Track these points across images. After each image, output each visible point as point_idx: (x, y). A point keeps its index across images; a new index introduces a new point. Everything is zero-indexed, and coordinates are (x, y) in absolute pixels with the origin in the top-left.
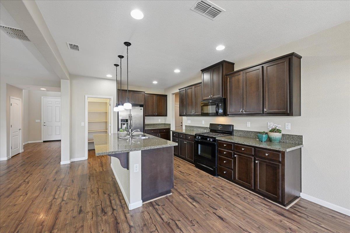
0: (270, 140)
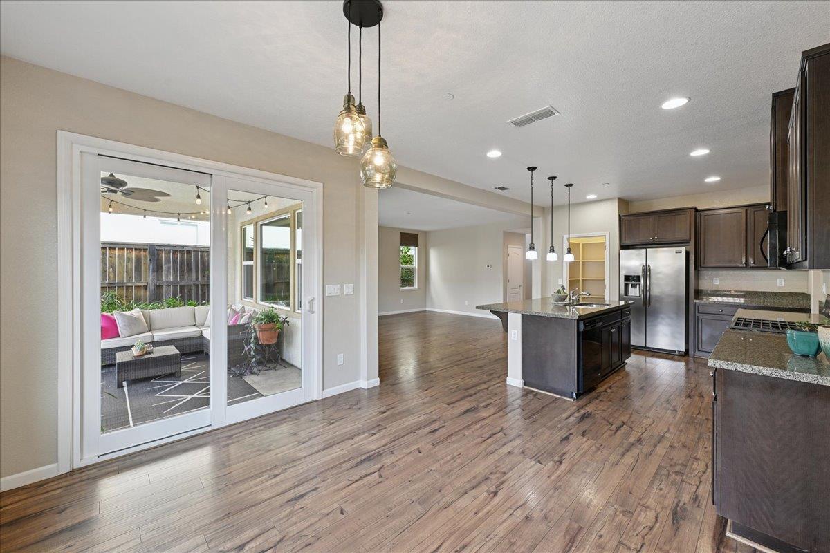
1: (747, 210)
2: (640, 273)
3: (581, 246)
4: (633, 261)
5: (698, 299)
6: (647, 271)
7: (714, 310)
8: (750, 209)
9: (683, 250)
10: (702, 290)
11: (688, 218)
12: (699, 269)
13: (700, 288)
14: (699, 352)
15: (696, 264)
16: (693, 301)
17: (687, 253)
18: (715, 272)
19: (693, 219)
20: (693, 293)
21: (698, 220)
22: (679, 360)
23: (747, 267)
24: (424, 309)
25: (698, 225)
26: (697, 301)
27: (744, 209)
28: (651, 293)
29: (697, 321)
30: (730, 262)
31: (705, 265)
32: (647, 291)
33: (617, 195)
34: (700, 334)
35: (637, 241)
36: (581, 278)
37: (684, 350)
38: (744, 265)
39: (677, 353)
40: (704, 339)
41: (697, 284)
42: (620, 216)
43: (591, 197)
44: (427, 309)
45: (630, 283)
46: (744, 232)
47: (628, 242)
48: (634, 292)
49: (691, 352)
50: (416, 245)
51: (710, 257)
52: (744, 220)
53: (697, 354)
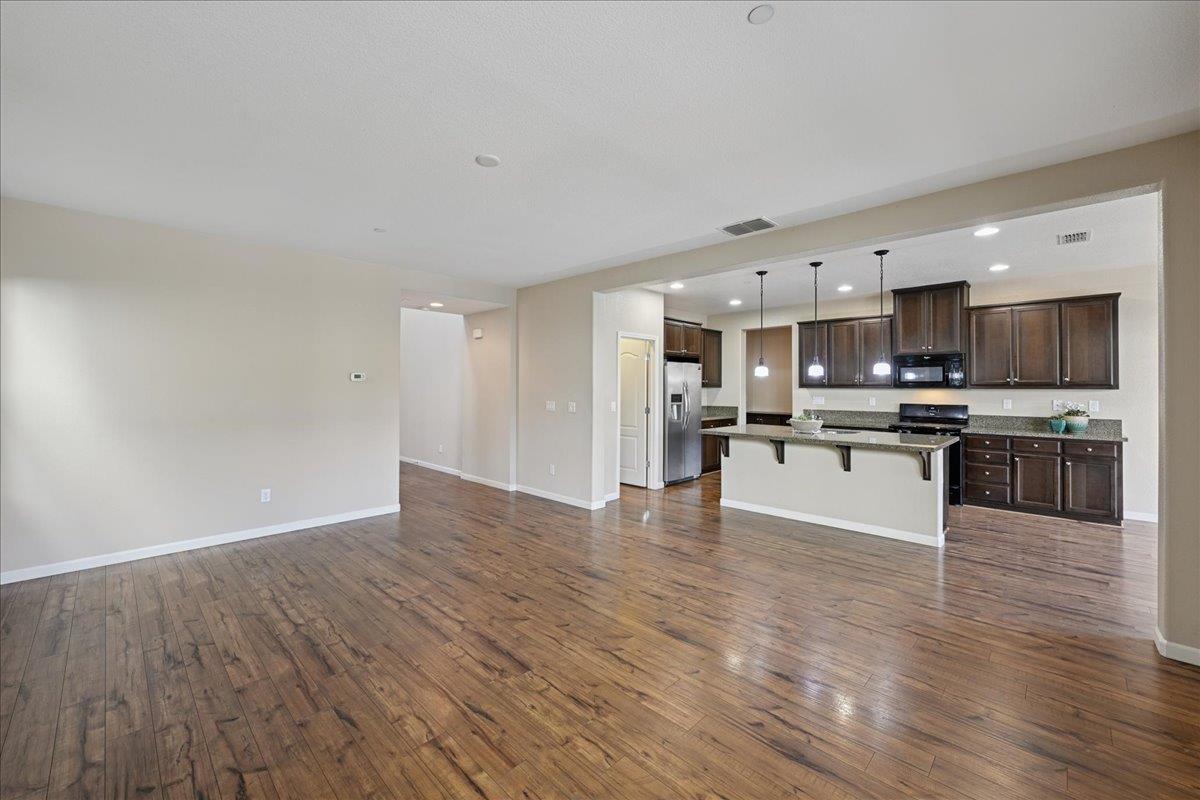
0: (1068, 429)
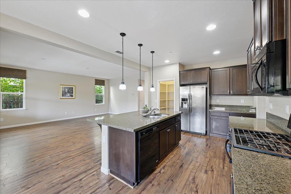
1: (230, 69)
2: (187, 97)
3: (167, 85)
4: (184, 92)
5: (211, 109)
6: (190, 96)
7: (217, 114)
8: (231, 69)
9: (205, 86)
10: (212, 105)
11: (207, 72)
12: (211, 95)
13: (211, 104)
14: (211, 134)
15: (210, 93)
16: (209, 110)
17: (206, 88)
18: (217, 97)
19: (209, 72)
20: (209, 106)
21: (211, 74)
22: (203, 138)
23: (230, 94)
24: (108, 113)
25: (211, 75)
26: (210, 110)
27: (229, 68)
28: (192, 106)
29: (210, 119)
30: (223, 92)
31: (214, 94)
32: (190, 105)
33: (178, 62)
34: (211, 125)
35: (186, 83)
36: (167, 99)
37: (205, 133)
38: (229, 94)
39: (202, 134)
40: (213, 127)
41: (211, 102)
42: (180, 71)
43: (167, 61)
44: (109, 113)
45: (184, 102)
46: (228, 79)
47: (183, 83)
48: (185, 106)
49: (208, 133)
50: (104, 85)
51: (216, 90)
52: (229, 73)
53: (210, 134)
